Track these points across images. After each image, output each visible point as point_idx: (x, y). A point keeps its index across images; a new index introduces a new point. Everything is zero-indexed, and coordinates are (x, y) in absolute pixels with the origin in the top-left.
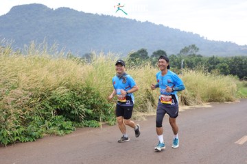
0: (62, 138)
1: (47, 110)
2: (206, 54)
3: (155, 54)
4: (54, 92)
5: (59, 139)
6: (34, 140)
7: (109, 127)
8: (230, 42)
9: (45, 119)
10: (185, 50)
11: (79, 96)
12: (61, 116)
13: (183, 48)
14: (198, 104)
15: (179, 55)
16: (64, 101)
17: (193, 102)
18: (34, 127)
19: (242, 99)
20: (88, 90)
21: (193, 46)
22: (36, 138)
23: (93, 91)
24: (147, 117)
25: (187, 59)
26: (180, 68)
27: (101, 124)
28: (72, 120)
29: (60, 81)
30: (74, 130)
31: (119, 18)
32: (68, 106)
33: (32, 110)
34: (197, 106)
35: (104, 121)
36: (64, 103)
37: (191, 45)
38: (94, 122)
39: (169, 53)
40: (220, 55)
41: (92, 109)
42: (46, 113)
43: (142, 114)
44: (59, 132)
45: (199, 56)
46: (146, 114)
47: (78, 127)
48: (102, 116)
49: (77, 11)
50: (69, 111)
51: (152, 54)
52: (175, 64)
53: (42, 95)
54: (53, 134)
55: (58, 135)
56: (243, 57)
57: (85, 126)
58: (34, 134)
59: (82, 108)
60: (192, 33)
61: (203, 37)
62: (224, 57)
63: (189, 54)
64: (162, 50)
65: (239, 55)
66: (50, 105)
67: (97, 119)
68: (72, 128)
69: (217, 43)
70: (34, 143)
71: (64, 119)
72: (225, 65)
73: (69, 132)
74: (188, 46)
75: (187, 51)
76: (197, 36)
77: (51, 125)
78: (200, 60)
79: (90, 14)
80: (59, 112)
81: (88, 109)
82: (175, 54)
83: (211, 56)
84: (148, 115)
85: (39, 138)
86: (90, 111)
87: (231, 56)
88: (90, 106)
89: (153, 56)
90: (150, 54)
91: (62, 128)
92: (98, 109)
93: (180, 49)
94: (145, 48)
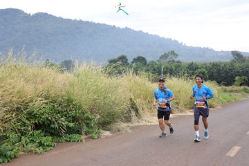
0: (40, 156)
1: (24, 124)
2: (185, 60)
3: (135, 60)
4: (31, 104)
5: (37, 157)
6: (8, 161)
7: (93, 142)
8: (207, 48)
9: (22, 135)
10: (165, 56)
11: (60, 109)
12: (39, 132)
13: (163, 54)
14: (181, 111)
15: (158, 61)
16: (42, 114)
17: (176, 110)
18: (9, 146)
19: (224, 105)
20: (69, 101)
21: (173, 52)
22: (11, 158)
23: (74, 103)
24: (132, 128)
25: (167, 65)
26: (160, 74)
27: (83, 137)
28: (52, 135)
29: (38, 92)
30: (54, 146)
31: (99, 24)
32: (47, 119)
33: (6, 125)
34: (181, 114)
35: (86, 135)
36: (43, 117)
37: (170, 51)
38: (76, 136)
39: (149, 60)
40: (198, 61)
41: (73, 122)
42: (22, 128)
43: (126, 124)
44: (37, 149)
45: (178, 62)
46: (130, 124)
47: (58, 142)
48: (85, 129)
49: (55, 17)
50: (49, 125)
51: (132, 60)
52: (154, 70)
53: (18, 108)
54: (31, 151)
55: (36, 153)
56: (221, 63)
57: (67, 141)
58: (9, 153)
59: (63, 121)
60: (171, 39)
61: (182, 43)
62: (203, 62)
63: (168, 60)
64: (142, 56)
65: (216, 60)
66: (27, 119)
67: (79, 132)
68: (53, 144)
69: (195, 49)
70: (9, 164)
71: (43, 134)
72: (204, 70)
73: (48, 149)
74: (167, 52)
75: (167, 57)
76: (176, 42)
77: (28, 141)
78: (179, 66)
79: (69, 20)
80: (37, 127)
81: (70, 122)
82: (155, 61)
83: (190, 62)
84: (133, 125)
85: (15, 157)
86: (71, 125)
87: (209, 62)
88: (71, 119)
89: (133, 62)
90: (130, 60)
91: (41, 144)
92: (80, 121)
93: (160, 55)
94: (125, 54)
